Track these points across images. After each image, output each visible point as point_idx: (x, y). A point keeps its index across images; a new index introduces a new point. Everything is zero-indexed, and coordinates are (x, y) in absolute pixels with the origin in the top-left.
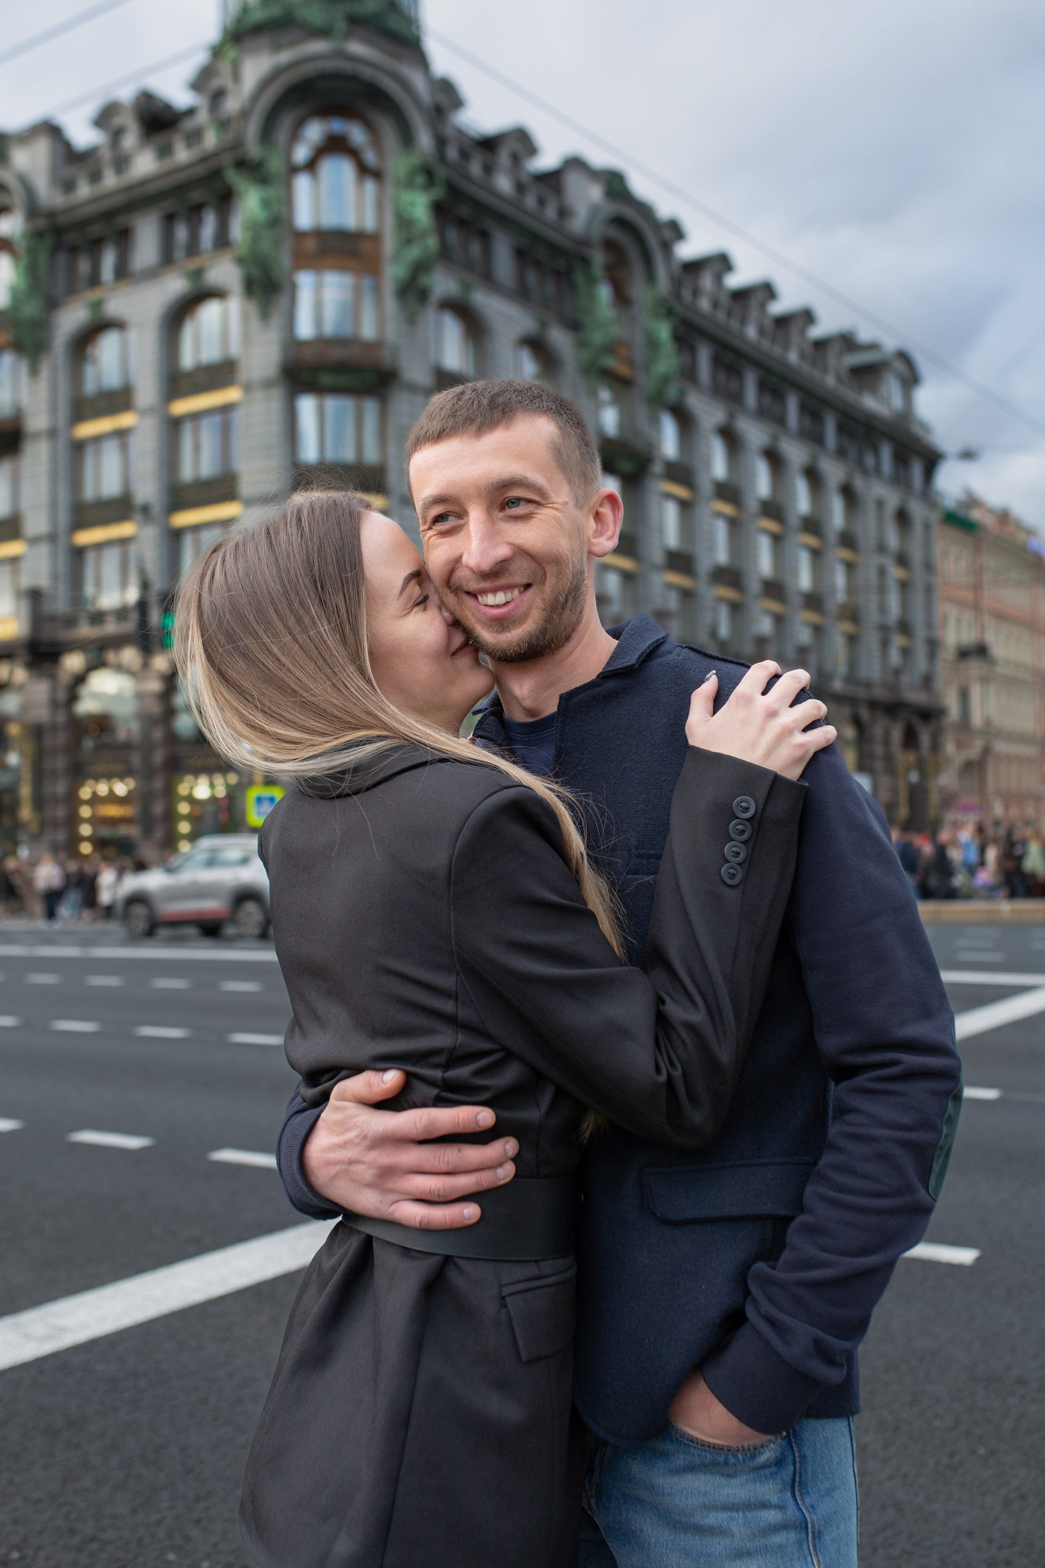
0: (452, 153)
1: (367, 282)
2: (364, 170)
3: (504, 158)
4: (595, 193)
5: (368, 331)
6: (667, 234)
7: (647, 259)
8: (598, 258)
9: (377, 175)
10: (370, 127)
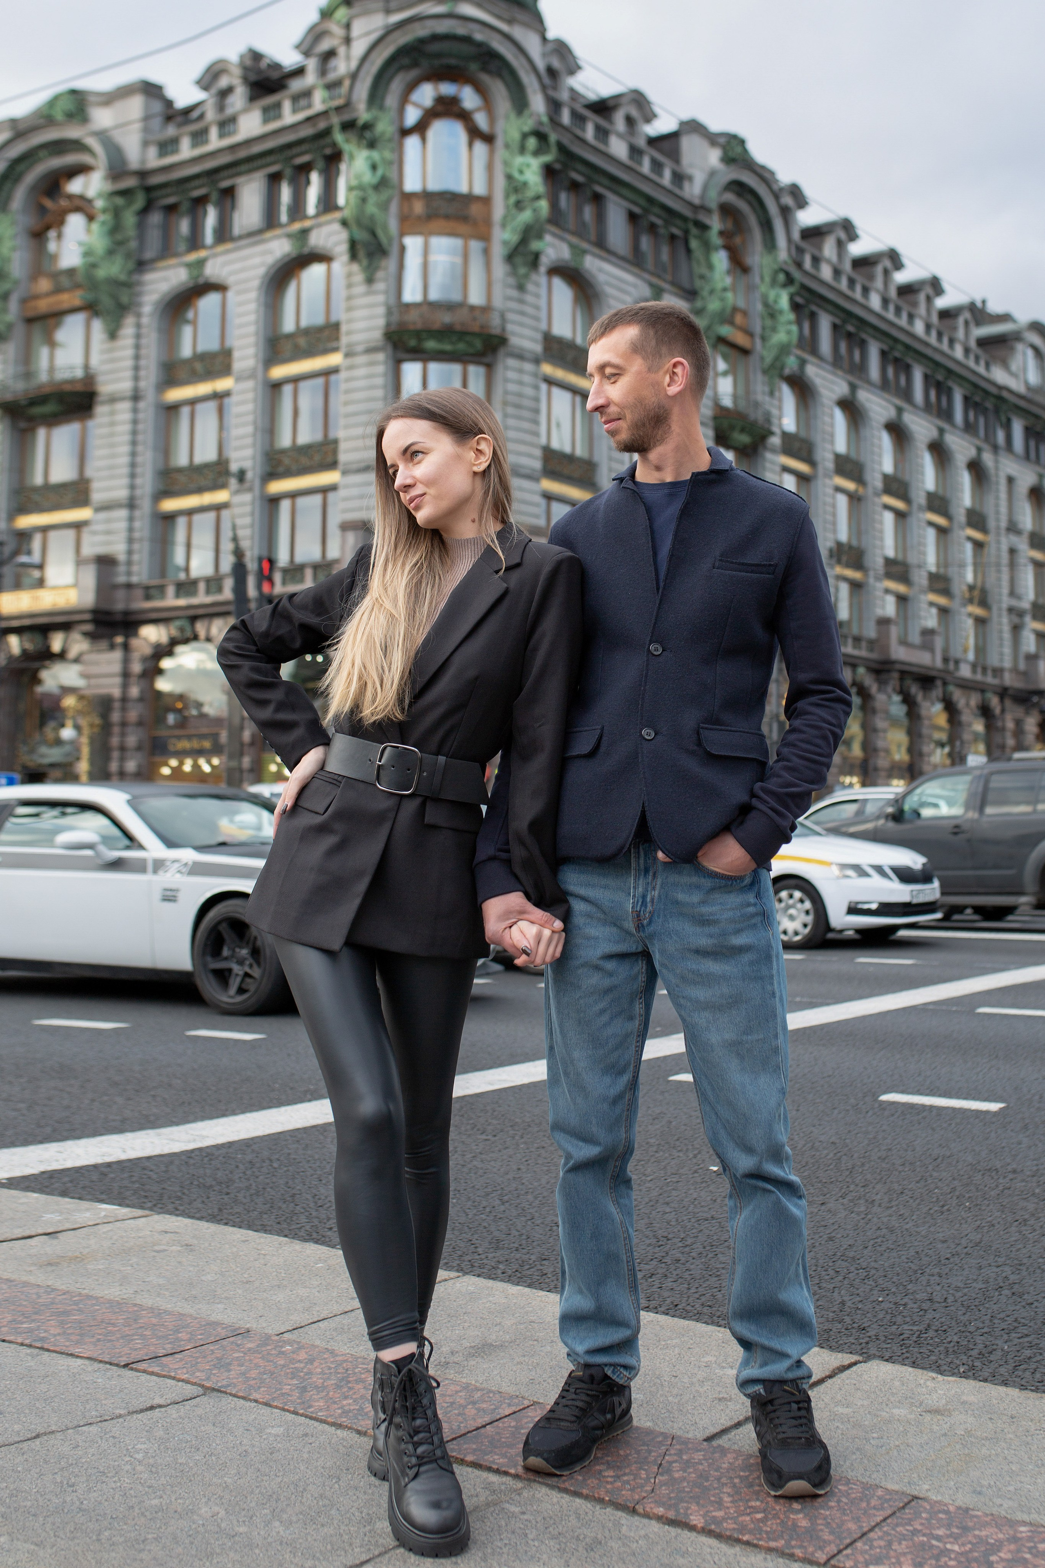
0: (566, 117)
1: (475, 246)
2: (475, 133)
3: (619, 123)
4: (714, 157)
5: (476, 298)
6: (788, 200)
7: (767, 226)
8: (716, 224)
9: (489, 139)
10: (481, 90)
